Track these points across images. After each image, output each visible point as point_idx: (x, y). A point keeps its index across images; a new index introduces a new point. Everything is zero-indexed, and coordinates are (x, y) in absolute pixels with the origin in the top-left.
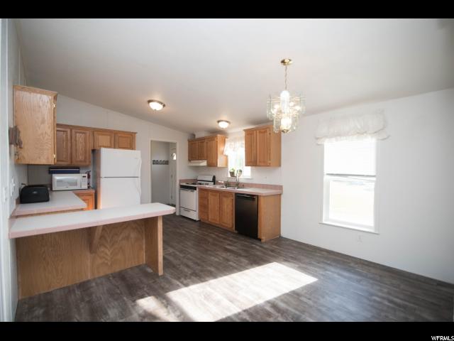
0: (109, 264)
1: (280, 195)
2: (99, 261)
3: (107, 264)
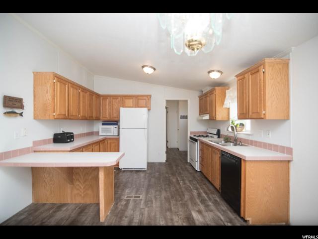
0: (83, 195)
1: (289, 161)
2: (75, 192)
3: (81, 195)
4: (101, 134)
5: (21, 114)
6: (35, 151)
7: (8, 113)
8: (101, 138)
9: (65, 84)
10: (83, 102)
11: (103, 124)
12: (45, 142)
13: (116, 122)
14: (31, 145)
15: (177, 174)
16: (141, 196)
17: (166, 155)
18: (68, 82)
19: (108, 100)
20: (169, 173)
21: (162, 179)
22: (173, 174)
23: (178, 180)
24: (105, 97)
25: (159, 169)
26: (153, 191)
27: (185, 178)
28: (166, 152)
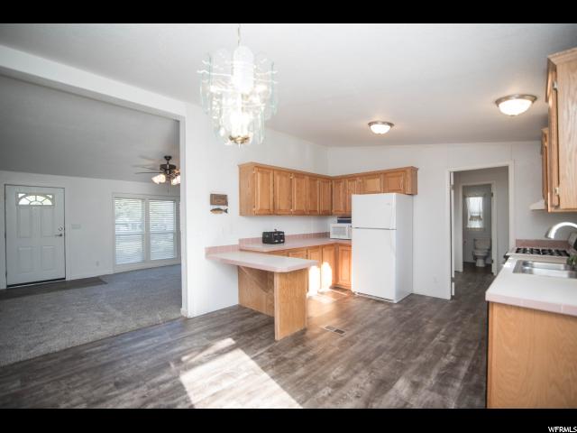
4: (332, 236)
5: (226, 211)
6: (241, 250)
7: (214, 210)
8: (331, 241)
9: (268, 174)
10: (298, 191)
11: (339, 222)
12: (254, 240)
13: (346, 219)
14: (237, 243)
15: (449, 323)
16: (346, 332)
17: (453, 284)
18: (274, 170)
19: (342, 184)
20: (436, 317)
21: (408, 321)
22: (439, 322)
23: (437, 332)
24: (338, 180)
25: (421, 308)
26: (371, 332)
27: (459, 334)
28: (452, 280)
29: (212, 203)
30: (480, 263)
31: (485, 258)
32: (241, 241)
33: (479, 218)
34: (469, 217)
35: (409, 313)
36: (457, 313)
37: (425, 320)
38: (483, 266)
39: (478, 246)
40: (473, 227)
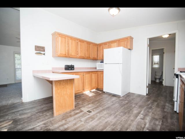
5: (44, 54)
6: (53, 72)
7: (37, 53)
9: (65, 38)
10: (81, 48)
11: (101, 62)
14: (51, 69)
15: (145, 107)
16: (93, 112)
17: (147, 89)
18: (68, 37)
19: (102, 47)
20: (139, 104)
21: (126, 106)
22: (141, 107)
23: (139, 113)
24: (100, 45)
25: (133, 99)
26: (105, 112)
27: (150, 114)
28: (147, 87)
29: (36, 50)
30: (158, 81)
31: (160, 79)
32: (53, 68)
33: (157, 63)
34: (154, 63)
35: (127, 102)
36: (149, 102)
37: (133, 105)
38: (159, 82)
39: (157, 74)
40: (155, 67)
